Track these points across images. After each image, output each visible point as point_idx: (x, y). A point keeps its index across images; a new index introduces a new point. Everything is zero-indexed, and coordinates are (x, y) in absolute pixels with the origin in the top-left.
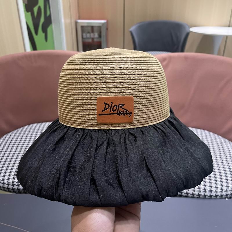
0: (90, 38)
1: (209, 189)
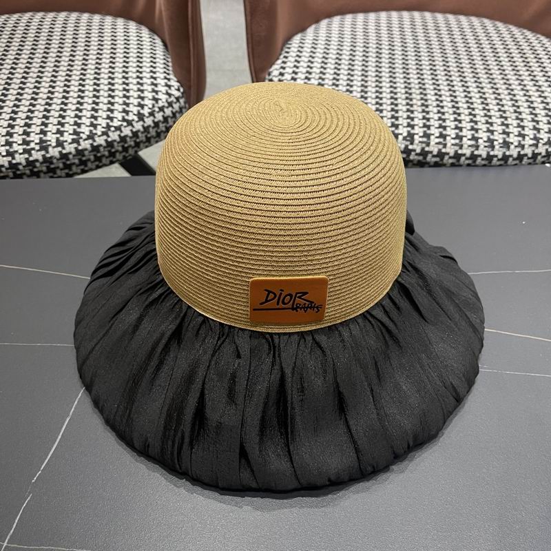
1: (501, 141)
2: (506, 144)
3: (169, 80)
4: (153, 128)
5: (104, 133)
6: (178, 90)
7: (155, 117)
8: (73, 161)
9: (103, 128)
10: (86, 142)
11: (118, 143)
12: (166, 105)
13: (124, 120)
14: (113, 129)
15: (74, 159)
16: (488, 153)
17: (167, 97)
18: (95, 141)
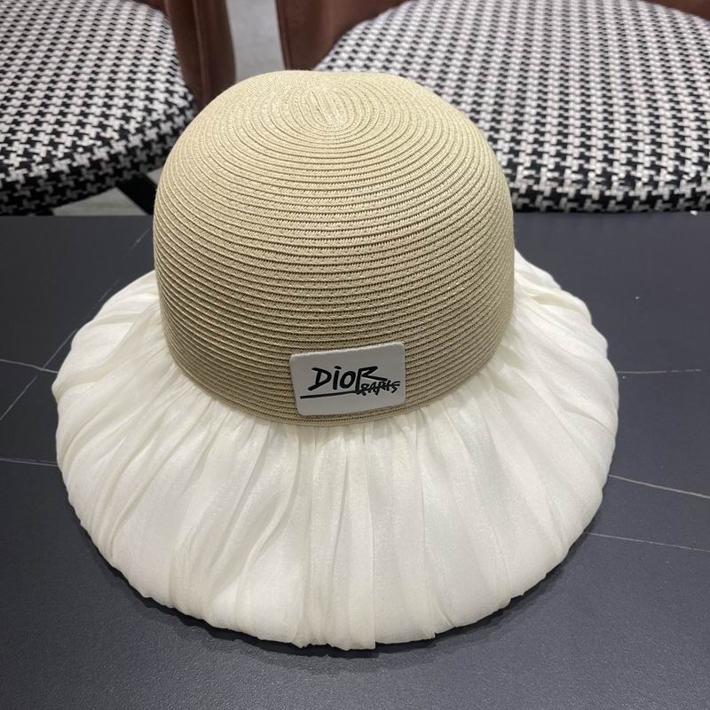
2: (630, 181)
3: (172, 83)
4: (142, 149)
5: (66, 156)
6: (185, 98)
7: (145, 135)
8: (22, 193)
9: (67, 147)
10: (41, 167)
11: (88, 169)
12: (163, 118)
13: (98, 137)
14: (80, 150)
15: (24, 190)
16: (602, 193)
17: (166, 107)
18: (53, 166)
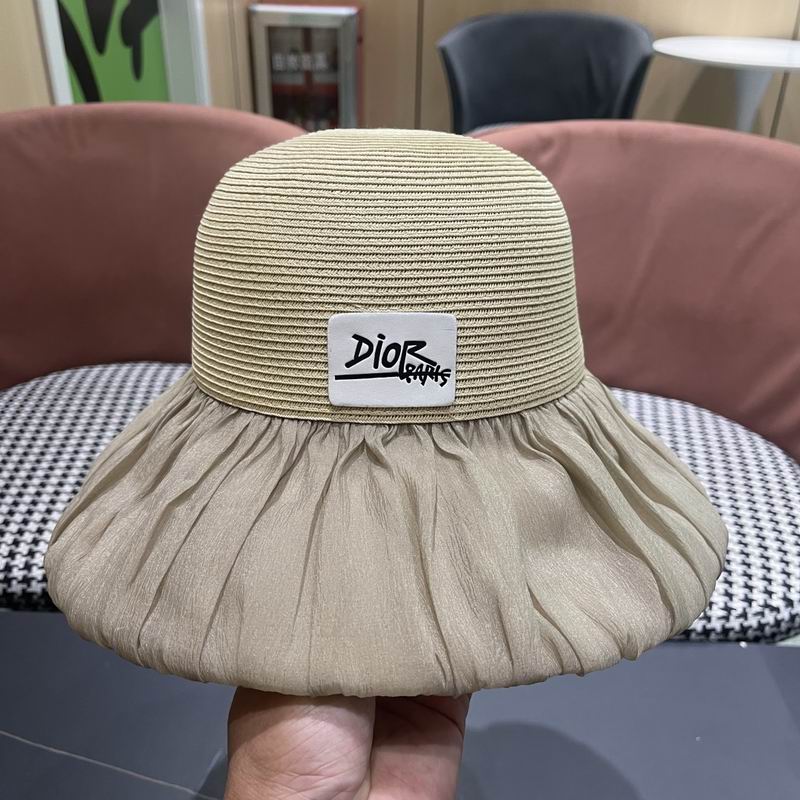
0: (298, 71)
